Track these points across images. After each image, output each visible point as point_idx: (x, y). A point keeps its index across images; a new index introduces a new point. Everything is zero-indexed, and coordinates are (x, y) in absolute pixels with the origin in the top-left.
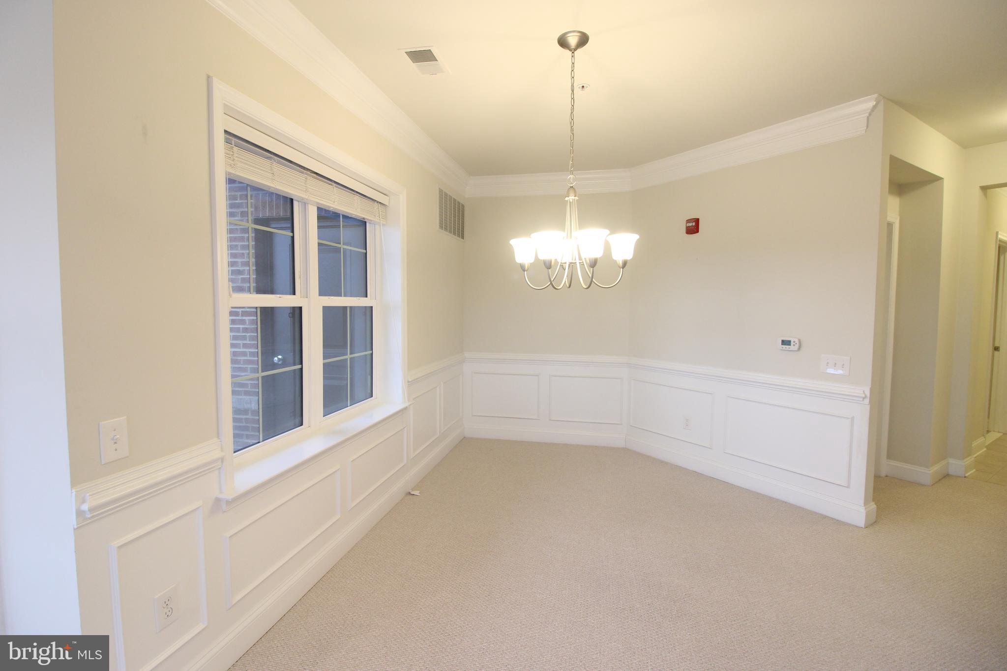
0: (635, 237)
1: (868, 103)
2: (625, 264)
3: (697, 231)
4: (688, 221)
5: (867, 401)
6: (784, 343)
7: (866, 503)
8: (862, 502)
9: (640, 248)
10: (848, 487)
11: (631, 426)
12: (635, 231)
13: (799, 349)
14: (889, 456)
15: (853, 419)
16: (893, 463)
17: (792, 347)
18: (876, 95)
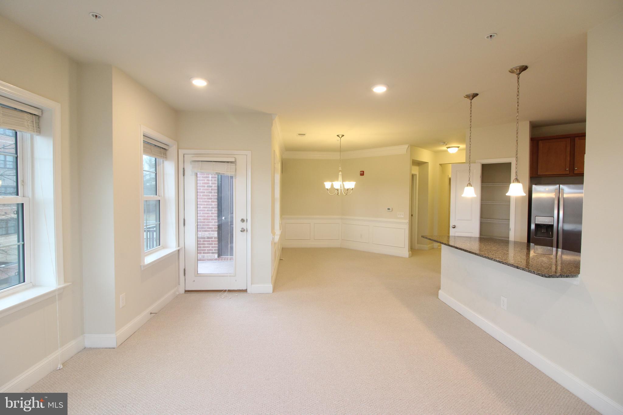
0: (355, 183)
1: (406, 146)
2: (352, 189)
3: (363, 175)
4: (361, 172)
5: (408, 224)
6: (389, 209)
7: (409, 251)
8: (408, 251)
9: (356, 185)
10: (404, 248)
11: (343, 240)
12: (354, 181)
13: (392, 211)
14: (418, 243)
15: (405, 229)
16: (419, 245)
17: (390, 210)
18: (408, 145)
